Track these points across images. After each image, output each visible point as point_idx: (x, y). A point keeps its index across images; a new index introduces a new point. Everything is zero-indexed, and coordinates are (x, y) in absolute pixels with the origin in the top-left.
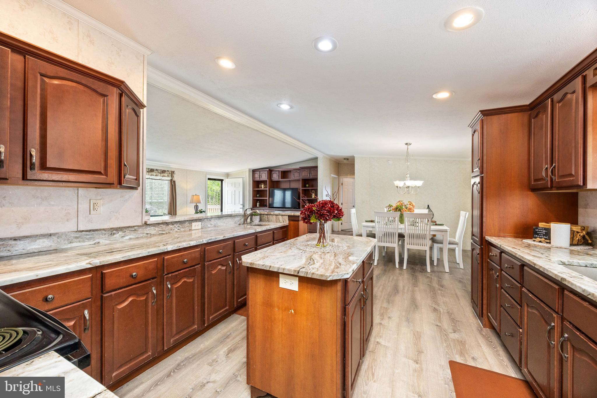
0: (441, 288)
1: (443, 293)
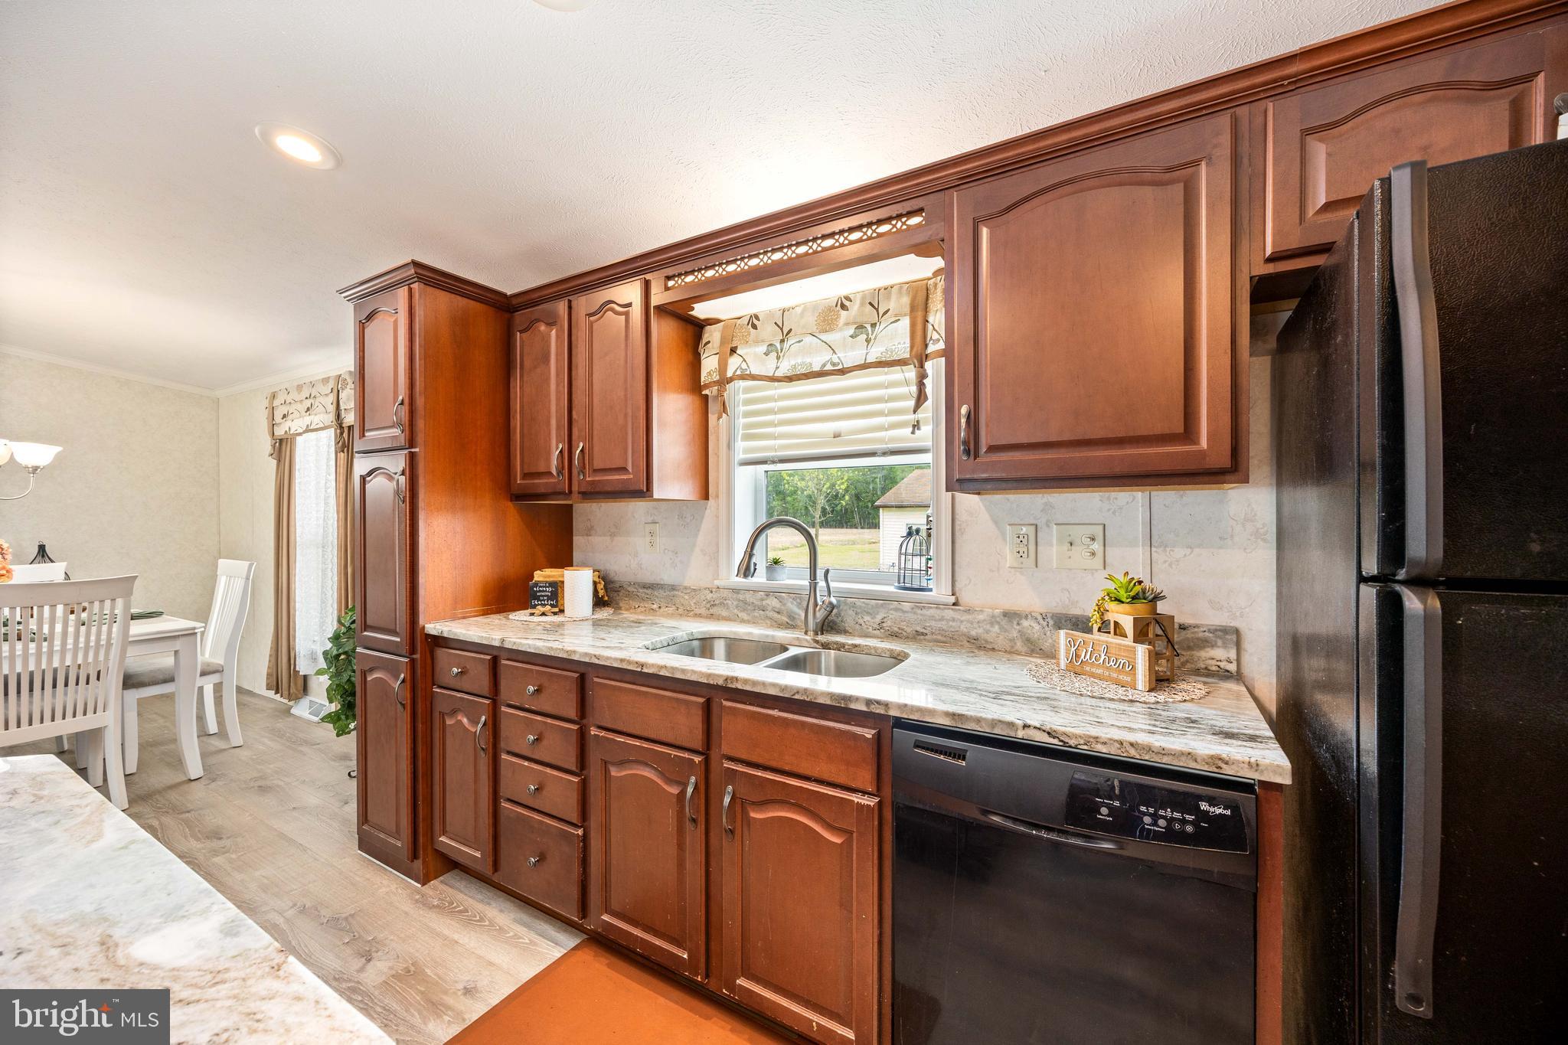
0: (215, 844)
1: (233, 856)
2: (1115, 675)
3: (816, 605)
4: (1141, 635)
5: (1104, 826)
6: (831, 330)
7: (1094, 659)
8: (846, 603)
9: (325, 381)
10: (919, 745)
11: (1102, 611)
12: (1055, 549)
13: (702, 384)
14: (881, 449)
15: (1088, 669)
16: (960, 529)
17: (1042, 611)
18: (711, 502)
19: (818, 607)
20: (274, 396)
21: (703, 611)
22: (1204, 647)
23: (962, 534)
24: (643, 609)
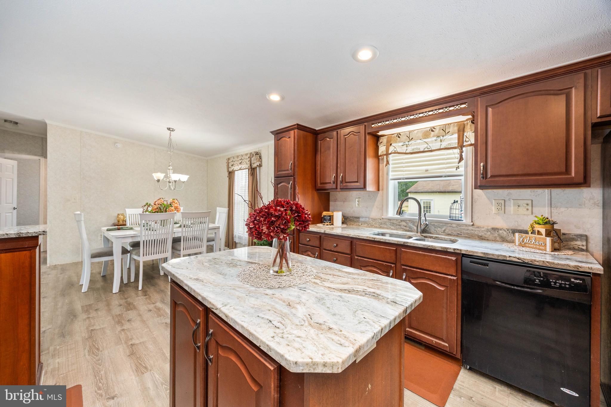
2: (538, 247)
3: (421, 224)
4: (548, 234)
5: (537, 285)
6: (427, 138)
7: (530, 242)
8: (431, 224)
9: (246, 154)
10: (471, 262)
11: (532, 227)
12: (512, 207)
13: (379, 155)
14: (444, 175)
15: (527, 245)
16: (474, 201)
17: (507, 228)
18: (380, 191)
19: (422, 225)
20: (229, 159)
21: (377, 226)
22: (573, 241)
23: (476, 202)
24: (356, 225)
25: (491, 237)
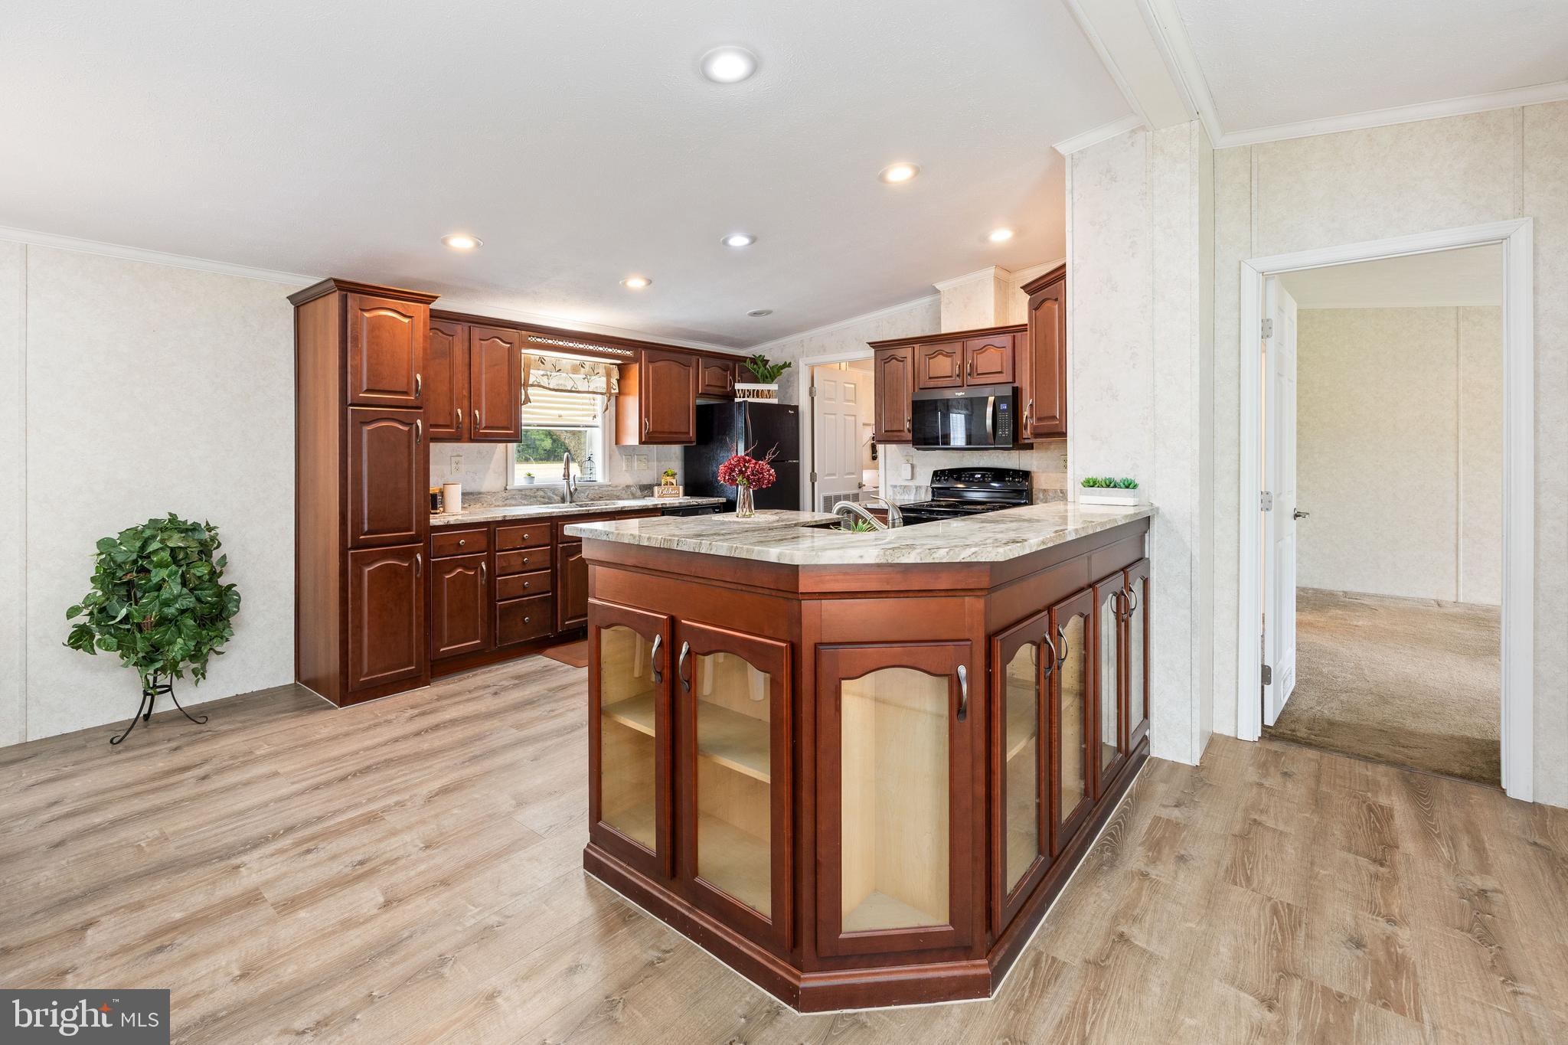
3: (571, 491)
12: (636, 463)
16: (610, 458)
17: (634, 484)
21: (500, 503)
25: (626, 496)
